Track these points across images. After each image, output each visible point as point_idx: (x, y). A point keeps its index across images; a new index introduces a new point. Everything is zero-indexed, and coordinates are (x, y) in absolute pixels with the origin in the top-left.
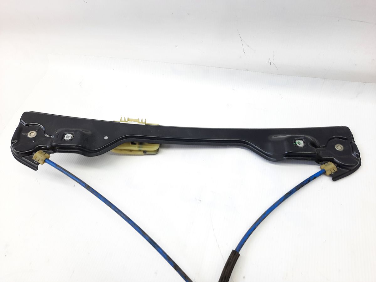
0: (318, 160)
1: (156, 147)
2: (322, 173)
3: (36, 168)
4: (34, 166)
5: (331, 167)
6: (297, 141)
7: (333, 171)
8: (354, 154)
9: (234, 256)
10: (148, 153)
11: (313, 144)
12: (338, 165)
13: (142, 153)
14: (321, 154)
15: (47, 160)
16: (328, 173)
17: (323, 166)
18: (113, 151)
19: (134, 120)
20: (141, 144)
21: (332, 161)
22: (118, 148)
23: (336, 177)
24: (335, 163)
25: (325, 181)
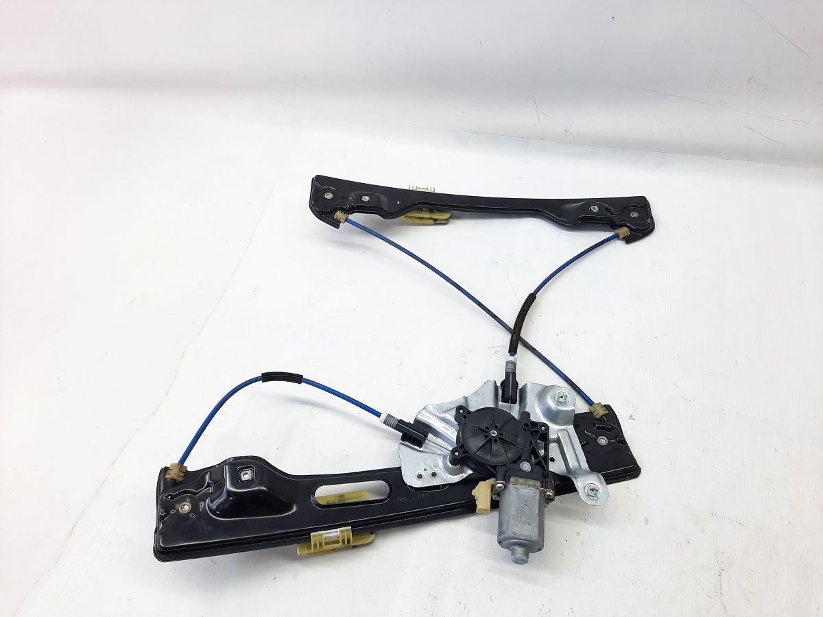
0: (613, 225)
1: (447, 216)
2: (616, 237)
3: (337, 226)
4: (336, 224)
5: (624, 231)
6: (592, 207)
7: (626, 235)
8: (649, 220)
9: (531, 299)
10: (438, 222)
11: (607, 209)
12: (631, 230)
13: (432, 222)
14: (616, 219)
15: (347, 220)
16: (621, 236)
17: (616, 231)
18: (402, 218)
19: (424, 189)
20: (431, 211)
21: (625, 225)
22: (408, 214)
23: (629, 240)
24: (628, 227)
25: (619, 245)
